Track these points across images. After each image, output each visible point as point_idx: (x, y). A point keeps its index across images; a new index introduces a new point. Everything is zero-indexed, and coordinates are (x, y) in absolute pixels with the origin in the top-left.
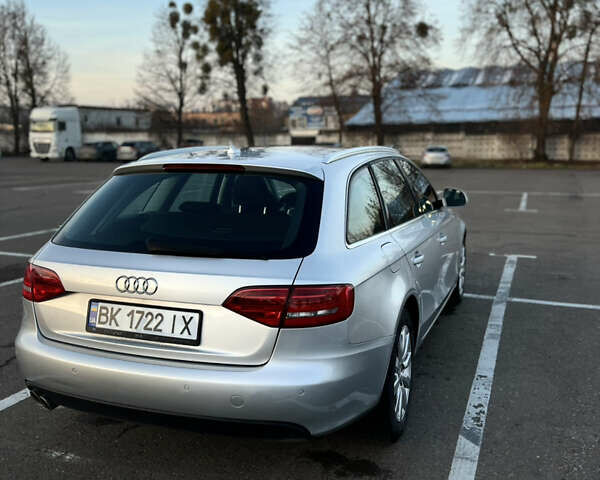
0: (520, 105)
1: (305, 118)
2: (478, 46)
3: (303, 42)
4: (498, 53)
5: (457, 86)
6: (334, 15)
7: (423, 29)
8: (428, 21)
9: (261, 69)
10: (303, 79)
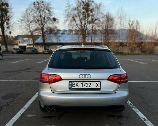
0: (79, 39)
1: (23, 41)
2: (69, 24)
3: (22, 20)
4: (73, 26)
5: (62, 34)
6: (30, 14)
7: (55, 19)
8: (56, 17)
9: (9, 27)
10: (22, 30)
